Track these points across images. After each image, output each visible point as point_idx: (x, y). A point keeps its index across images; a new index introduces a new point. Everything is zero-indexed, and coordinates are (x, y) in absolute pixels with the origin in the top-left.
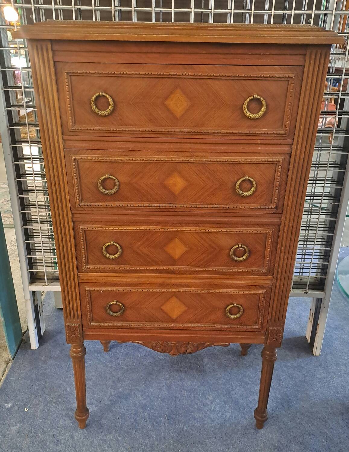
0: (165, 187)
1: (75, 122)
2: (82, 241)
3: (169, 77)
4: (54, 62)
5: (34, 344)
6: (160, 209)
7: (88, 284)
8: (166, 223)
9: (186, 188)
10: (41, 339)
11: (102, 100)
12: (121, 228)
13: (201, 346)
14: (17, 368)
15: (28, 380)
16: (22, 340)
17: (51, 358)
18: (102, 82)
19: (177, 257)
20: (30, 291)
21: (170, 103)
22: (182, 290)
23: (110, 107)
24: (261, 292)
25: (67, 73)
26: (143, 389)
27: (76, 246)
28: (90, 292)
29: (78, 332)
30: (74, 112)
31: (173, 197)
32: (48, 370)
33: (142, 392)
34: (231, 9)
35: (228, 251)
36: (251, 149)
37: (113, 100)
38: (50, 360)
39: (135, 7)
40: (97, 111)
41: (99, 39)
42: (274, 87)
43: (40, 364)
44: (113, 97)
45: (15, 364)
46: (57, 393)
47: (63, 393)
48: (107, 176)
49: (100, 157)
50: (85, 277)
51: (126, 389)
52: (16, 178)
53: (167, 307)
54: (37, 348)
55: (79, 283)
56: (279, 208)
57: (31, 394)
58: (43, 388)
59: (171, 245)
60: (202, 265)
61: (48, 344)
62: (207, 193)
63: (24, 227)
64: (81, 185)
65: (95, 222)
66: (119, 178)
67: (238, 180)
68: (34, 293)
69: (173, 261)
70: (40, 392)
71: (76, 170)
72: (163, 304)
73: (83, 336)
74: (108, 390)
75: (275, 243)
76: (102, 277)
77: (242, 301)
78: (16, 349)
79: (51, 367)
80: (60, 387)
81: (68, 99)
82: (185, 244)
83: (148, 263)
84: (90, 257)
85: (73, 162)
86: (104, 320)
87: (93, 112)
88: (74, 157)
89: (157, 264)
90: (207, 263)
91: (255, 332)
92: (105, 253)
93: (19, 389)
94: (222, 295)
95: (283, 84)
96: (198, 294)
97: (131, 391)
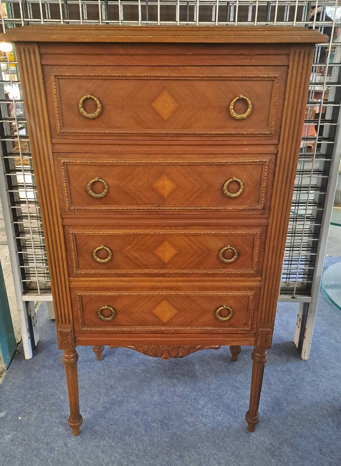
0: (154, 190)
1: (63, 125)
2: (72, 245)
3: (156, 78)
4: (42, 65)
5: (28, 354)
6: (149, 212)
7: (79, 288)
8: (156, 226)
9: (174, 191)
10: (35, 349)
11: (90, 103)
12: (111, 232)
13: (192, 349)
14: (11, 378)
15: (22, 389)
16: (16, 350)
17: (44, 367)
18: (90, 85)
19: (166, 260)
20: (23, 302)
21: (158, 105)
22: (173, 293)
23: (98, 110)
24: (250, 293)
25: (55, 76)
26: (136, 396)
27: (66, 251)
28: (81, 297)
29: (70, 338)
30: (62, 114)
31: (162, 200)
32: (42, 380)
33: (135, 399)
34: (215, 21)
35: (216, 253)
36: (238, 150)
37: (101, 102)
38: (44, 369)
39: (122, 21)
40: (85, 113)
41: (86, 41)
42: (259, 88)
43: (34, 373)
44: (101, 100)
45: (10, 373)
46: (50, 401)
47: (57, 402)
48: (96, 179)
49: (89, 160)
50: (76, 282)
51: (119, 396)
52: (8, 189)
53: (158, 311)
54: (31, 358)
55: (70, 288)
56: (267, 209)
57: (25, 402)
58: (37, 397)
59: (161, 248)
60: (191, 268)
61: (42, 354)
62: (195, 195)
63: (17, 238)
64: (70, 190)
65: (85, 226)
66: (108, 181)
67: (226, 182)
68: (27, 303)
69: (163, 265)
70: (34, 401)
71: (65, 173)
72: (154, 308)
73: (75, 342)
74: (101, 397)
75: (263, 244)
76: (93, 282)
77: (231, 303)
78: (10, 359)
79: (45, 376)
80: (53, 395)
81: (56, 103)
82: (175, 247)
83: (139, 267)
84: (81, 262)
85: (62, 166)
86: (95, 325)
87: (81, 115)
88: (63, 161)
89: (147, 267)
90: (197, 266)
91: (245, 334)
92: (96, 257)
93: (13, 398)
94: (211, 298)
95: (269, 84)
96: (188, 297)
97: (124, 397)
